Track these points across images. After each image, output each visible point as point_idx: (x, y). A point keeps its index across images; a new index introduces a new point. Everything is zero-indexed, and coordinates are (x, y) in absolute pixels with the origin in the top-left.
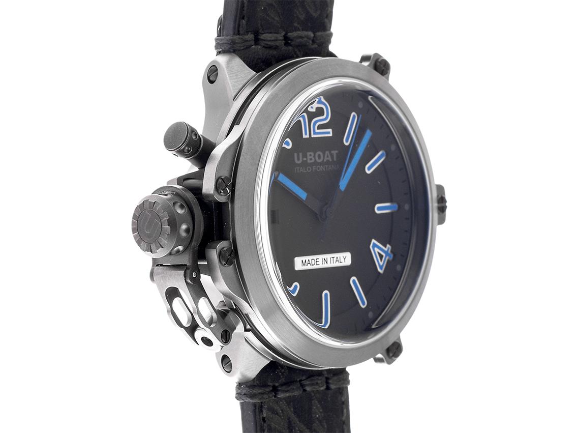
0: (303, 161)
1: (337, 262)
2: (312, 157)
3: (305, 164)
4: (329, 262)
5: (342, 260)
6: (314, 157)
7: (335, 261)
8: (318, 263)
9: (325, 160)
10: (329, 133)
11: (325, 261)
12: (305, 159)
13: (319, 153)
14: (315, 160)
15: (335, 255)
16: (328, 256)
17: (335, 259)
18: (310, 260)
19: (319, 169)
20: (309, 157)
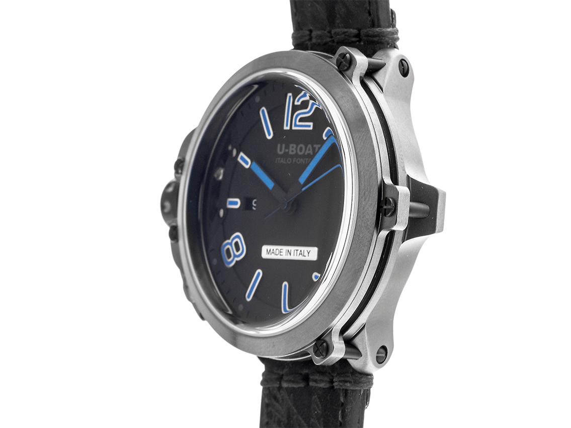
0: (285, 152)
1: (301, 255)
2: (294, 149)
3: (286, 155)
4: (292, 254)
5: (306, 254)
6: (296, 149)
7: (298, 254)
8: (281, 254)
9: (306, 154)
10: (310, 126)
11: (289, 252)
12: (287, 150)
13: (301, 145)
14: (297, 153)
15: (300, 248)
16: (292, 249)
17: (299, 252)
18: (275, 250)
19: (299, 161)
20: (291, 149)
